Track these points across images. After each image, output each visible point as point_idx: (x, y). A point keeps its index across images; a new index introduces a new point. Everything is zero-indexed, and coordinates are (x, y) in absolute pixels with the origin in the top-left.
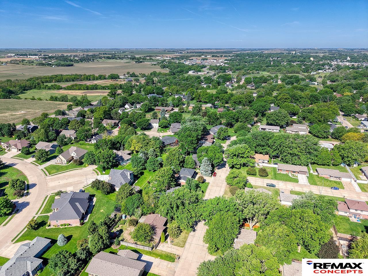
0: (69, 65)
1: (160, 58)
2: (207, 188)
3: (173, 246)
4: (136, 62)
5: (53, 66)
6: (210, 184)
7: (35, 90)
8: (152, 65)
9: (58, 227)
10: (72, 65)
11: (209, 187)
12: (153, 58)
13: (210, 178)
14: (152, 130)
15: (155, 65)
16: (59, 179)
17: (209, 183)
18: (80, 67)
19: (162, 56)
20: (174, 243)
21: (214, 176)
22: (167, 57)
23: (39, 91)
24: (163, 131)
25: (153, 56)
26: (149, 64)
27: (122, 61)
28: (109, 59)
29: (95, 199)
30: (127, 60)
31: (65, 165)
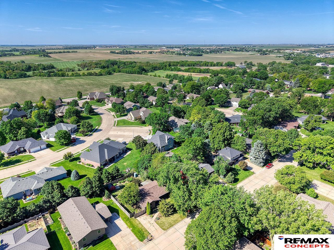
0: (199, 55)
1: (289, 51)
2: (246, 178)
3: (155, 224)
4: (261, 54)
5: (187, 56)
6: (254, 175)
7: (162, 71)
8: (277, 57)
9: (84, 165)
10: (201, 55)
11: (252, 177)
12: (281, 51)
13: (261, 168)
14: (230, 108)
15: (280, 57)
16: (120, 130)
17: (253, 173)
18: (207, 57)
19: (293, 50)
20: (159, 221)
21: (267, 167)
22: (298, 50)
23: (164, 71)
24: (240, 111)
25: (283, 49)
26: (274, 56)
27: (247, 53)
28: (236, 52)
29: (129, 153)
30: (253, 52)
31: (132, 121)
